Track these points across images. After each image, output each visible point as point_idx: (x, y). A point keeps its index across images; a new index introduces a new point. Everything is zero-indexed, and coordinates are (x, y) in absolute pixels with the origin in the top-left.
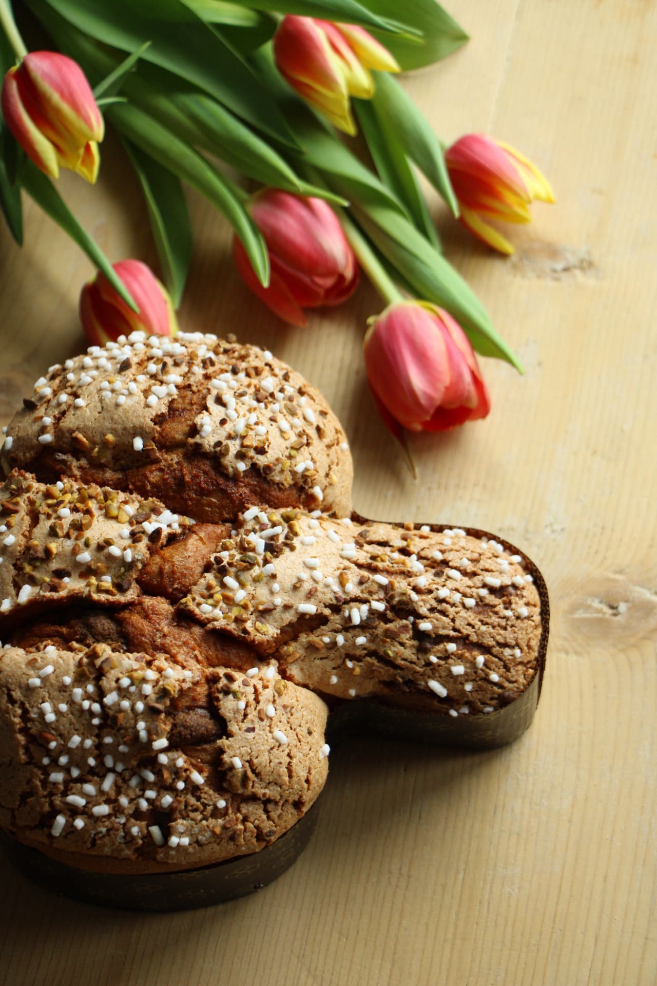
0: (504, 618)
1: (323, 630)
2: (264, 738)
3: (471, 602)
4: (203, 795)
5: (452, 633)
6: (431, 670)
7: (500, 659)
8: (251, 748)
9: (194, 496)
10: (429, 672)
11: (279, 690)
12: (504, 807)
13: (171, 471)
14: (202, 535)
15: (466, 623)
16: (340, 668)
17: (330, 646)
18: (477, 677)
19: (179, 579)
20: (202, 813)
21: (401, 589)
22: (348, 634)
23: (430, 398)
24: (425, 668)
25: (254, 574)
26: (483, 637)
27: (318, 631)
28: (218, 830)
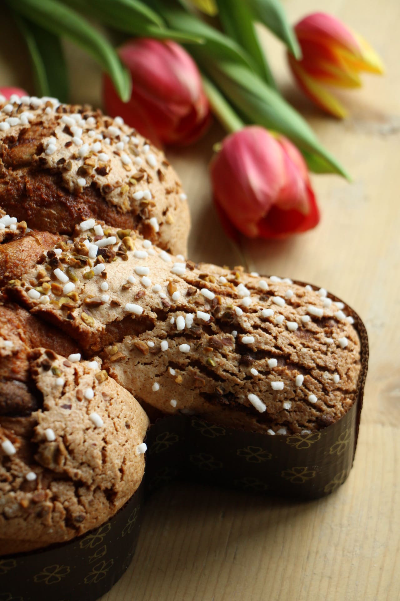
0: (325, 344)
1: (148, 335)
2: (80, 417)
3: (294, 326)
4: (13, 467)
5: (274, 350)
6: (251, 383)
7: (320, 382)
8: (65, 424)
9: (35, 205)
10: (249, 385)
11: (99, 378)
12: (317, 552)
13: (15, 184)
14: (39, 237)
15: (288, 342)
16: (163, 376)
17: (154, 351)
18: (296, 396)
19: (11, 268)
20: (11, 483)
21: (227, 304)
22: (173, 341)
23: (266, 196)
24: (245, 381)
25: (85, 272)
26: (304, 358)
27: (144, 335)
28: (26, 503)
